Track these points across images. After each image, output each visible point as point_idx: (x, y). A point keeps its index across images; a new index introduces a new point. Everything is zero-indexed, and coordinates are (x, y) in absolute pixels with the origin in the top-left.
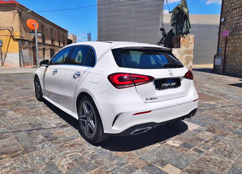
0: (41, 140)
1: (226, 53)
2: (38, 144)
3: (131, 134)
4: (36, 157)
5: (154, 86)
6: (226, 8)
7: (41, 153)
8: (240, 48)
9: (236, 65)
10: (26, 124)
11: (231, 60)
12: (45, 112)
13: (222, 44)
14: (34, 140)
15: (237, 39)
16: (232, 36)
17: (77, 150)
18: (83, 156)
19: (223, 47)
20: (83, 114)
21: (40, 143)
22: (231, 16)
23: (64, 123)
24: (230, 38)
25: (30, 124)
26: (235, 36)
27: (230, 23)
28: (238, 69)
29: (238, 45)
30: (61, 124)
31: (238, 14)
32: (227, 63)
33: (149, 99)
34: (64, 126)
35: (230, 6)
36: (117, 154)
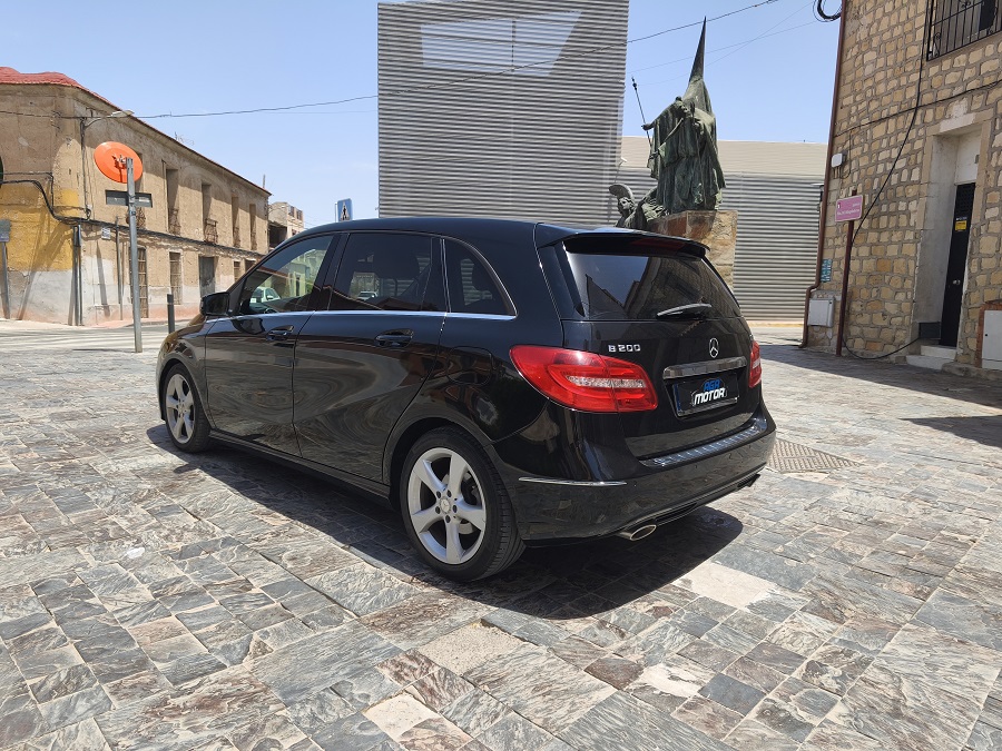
0: (69, 676)
1: (850, 282)
6: (850, 116)
8: (900, 264)
9: (885, 323)
10: (18, 589)
11: (869, 308)
13: (835, 247)
14: (34, 673)
15: (890, 230)
16: (873, 217)
17: (226, 733)
19: (839, 260)
22: (866, 146)
24: (865, 225)
25: (40, 588)
26: (884, 219)
27: (863, 171)
29: (893, 251)
32: (852, 317)
34: (191, 596)
35: (863, 110)
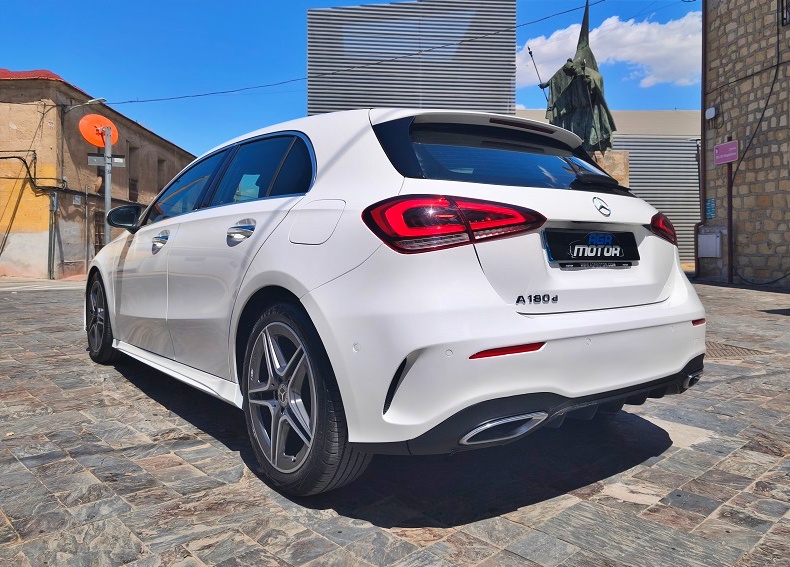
0: (89, 491)
1: (734, 217)
2: (75, 503)
3: (464, 441)
4: (58, 554)
5: (545, 251)
6: (718, 76)
7: (79, 539)
8: (778, 199)
9: (771, 252)
10: (35, 437)
11: (754, 239)
12: (117, 396)
13: (716, 188)
14: (58, 489)
15: (766, 170)
16: (748, 159)
17: (235, 526)
18: (261, 547)
19: (723, 198)
20: (264, 377)
21: (84, 499)
22: (736, 100)
23: (186, 428)
25: (52, 436)
26: (759, 161)
27: (735, 121)
28: (781, 265)
29: (770, 187)
30: (172, 434)
31: (759, 93)
32: (740, 249)
33: (527, 300)
34: (185, 440)
35: (730, 70)
36: (404, 538)
